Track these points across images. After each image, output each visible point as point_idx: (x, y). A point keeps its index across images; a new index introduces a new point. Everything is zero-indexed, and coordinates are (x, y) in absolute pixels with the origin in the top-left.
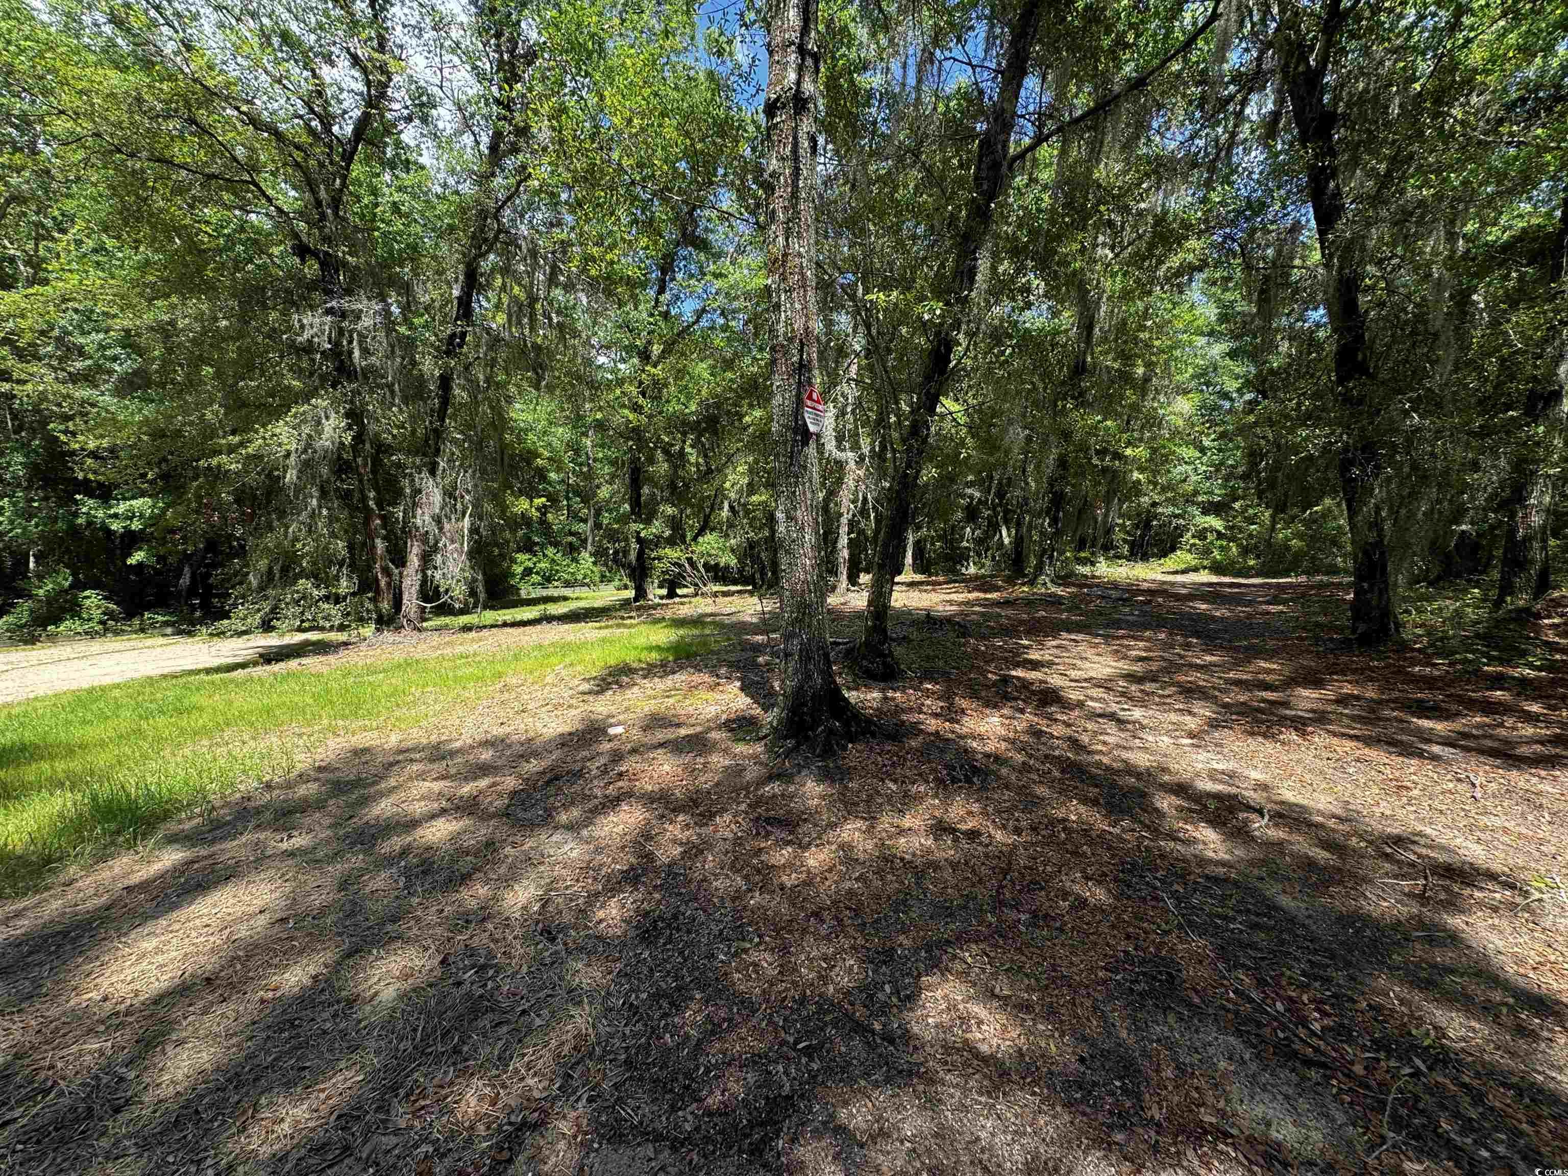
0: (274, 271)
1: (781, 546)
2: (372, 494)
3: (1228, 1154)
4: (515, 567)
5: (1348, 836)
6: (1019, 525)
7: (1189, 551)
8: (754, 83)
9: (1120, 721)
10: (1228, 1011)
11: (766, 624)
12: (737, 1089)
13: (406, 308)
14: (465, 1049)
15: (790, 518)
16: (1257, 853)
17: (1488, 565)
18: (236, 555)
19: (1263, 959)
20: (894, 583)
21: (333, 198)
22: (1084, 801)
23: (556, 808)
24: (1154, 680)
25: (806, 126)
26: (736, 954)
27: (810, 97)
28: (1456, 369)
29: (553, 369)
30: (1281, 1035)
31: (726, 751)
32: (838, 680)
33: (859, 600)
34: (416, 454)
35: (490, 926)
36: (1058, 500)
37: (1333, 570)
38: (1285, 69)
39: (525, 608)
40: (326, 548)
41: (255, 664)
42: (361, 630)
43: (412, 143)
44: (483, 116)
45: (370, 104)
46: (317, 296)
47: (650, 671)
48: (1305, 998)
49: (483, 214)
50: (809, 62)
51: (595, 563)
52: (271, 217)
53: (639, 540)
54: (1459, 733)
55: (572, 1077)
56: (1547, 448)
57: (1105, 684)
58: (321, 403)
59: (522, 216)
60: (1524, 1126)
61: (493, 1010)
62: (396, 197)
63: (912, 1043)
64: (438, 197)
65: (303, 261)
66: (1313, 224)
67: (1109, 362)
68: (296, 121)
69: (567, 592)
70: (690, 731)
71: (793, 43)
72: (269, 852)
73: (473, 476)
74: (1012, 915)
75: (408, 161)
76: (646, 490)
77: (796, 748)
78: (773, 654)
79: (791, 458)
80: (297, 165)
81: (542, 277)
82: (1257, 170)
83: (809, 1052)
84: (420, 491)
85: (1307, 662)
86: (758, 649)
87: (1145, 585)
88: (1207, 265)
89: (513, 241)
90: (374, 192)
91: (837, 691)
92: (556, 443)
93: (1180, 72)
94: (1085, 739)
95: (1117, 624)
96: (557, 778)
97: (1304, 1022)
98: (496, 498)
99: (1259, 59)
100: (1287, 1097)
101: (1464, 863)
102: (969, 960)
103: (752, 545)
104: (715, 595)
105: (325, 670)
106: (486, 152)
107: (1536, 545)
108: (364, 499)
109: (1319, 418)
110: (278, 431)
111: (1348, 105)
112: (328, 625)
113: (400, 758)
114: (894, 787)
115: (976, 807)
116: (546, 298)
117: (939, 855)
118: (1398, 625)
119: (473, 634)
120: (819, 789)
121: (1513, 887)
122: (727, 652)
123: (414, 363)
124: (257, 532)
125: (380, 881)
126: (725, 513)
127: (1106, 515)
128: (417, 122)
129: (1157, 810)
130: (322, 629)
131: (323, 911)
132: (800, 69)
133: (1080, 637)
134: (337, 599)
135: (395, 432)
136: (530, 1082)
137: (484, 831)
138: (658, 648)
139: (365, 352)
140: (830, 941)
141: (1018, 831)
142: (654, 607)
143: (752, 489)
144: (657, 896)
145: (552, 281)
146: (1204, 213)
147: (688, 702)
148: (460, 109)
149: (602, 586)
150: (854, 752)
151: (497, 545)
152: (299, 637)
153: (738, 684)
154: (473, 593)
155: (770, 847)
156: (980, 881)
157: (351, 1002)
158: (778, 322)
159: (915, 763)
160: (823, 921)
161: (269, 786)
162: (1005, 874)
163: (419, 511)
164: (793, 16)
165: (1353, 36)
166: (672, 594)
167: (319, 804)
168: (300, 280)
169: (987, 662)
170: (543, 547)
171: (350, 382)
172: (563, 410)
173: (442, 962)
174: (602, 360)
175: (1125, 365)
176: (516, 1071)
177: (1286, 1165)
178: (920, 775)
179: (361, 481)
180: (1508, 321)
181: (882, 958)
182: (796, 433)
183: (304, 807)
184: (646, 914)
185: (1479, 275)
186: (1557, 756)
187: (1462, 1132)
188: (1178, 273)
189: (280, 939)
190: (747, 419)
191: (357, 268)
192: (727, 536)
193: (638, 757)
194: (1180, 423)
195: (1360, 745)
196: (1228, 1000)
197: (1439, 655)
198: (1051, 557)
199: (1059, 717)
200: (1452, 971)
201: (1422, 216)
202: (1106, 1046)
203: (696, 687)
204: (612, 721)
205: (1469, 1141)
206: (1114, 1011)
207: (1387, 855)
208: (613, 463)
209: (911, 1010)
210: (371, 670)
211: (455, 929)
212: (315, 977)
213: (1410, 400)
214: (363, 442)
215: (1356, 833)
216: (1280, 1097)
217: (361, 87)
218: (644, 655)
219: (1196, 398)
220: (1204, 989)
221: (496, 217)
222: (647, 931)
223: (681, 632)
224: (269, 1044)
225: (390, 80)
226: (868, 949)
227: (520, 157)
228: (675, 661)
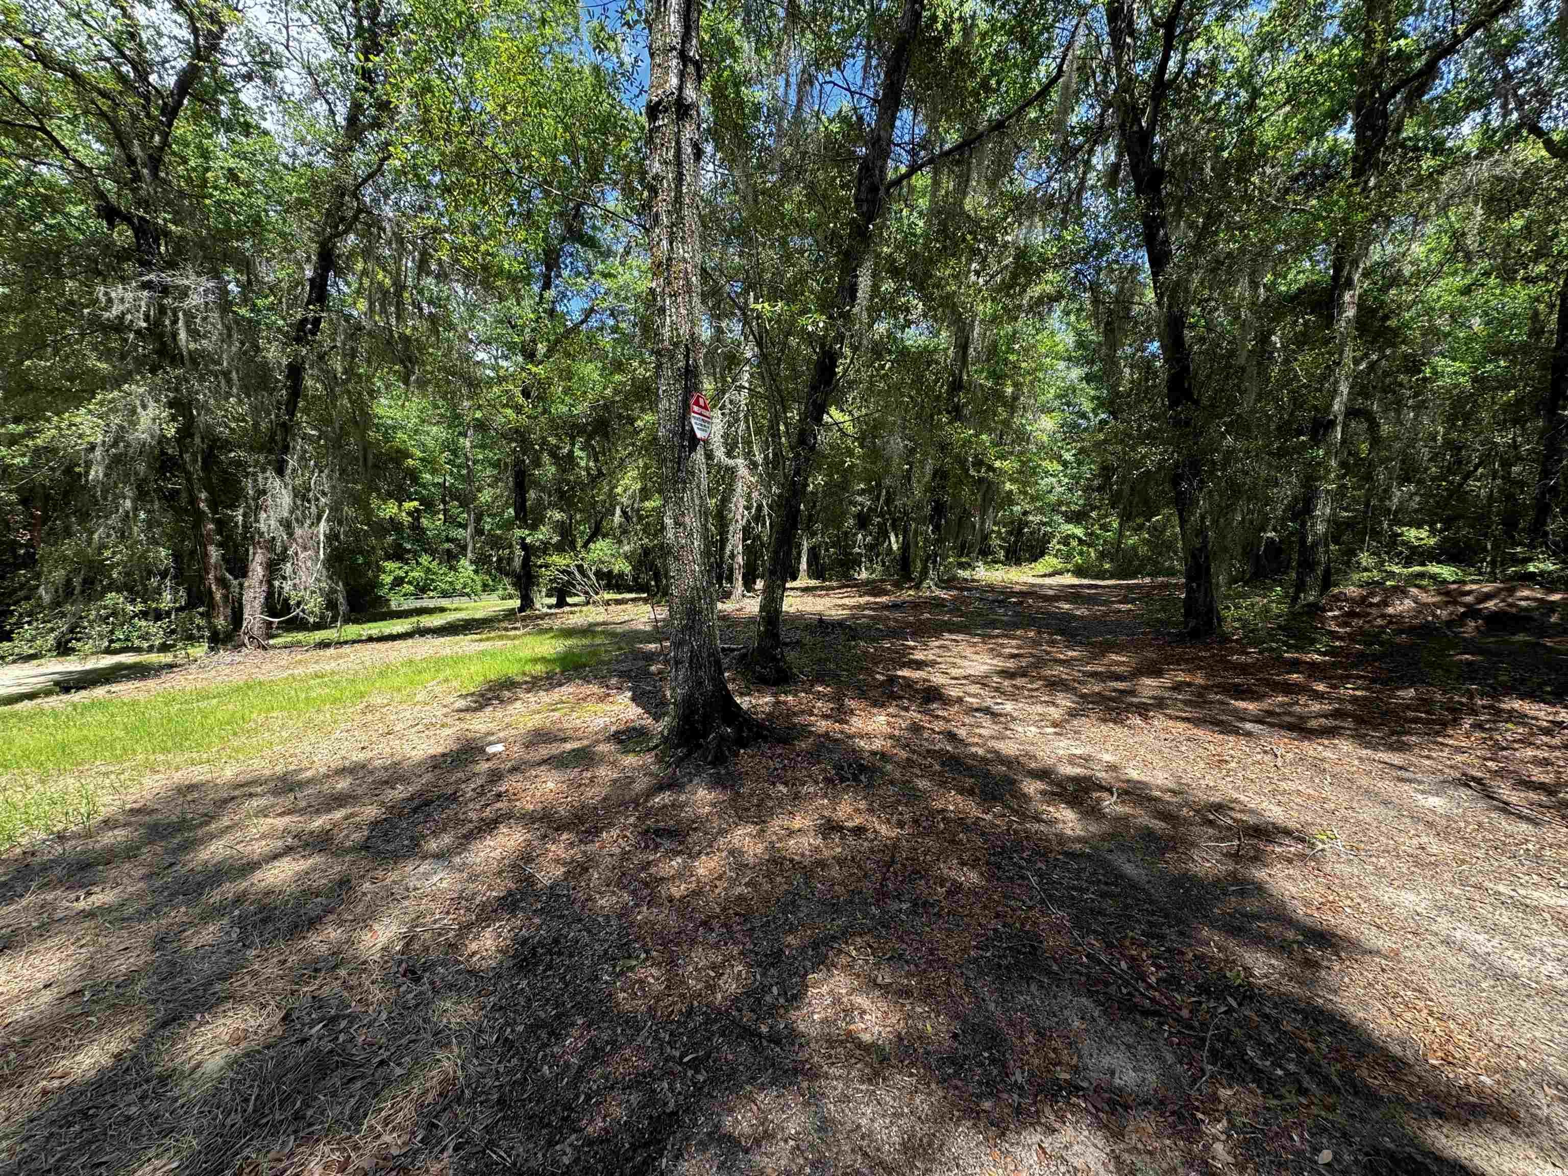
0: (72, 233)
1: (669, 552)
2: (203, 495)
3: (1079, 1105)
4: (383, 576)
5: (1181, 806)
6: (905, 532)
7: (1056, 556)
8: (636, 83)
9: (994, 715)
10: (1081, 974)
11: (657, 634)
12: (619, 1113)
13: (246, 287)
14: (309, 1113)
15: (677, 524)
16: (1105, 827)
17: (1288, 567)
18: (25, 566)
19: (1111, 924)
20: (785, 589)
21: (150, 157)
22: (961, 791)
23: (424, 837)
24: (1024, 675)
25: (689, 132)
26: (622, 973)
27: (692, 104)
28: (1258, 400)
29: (424, 363)
30: (1124, 991)
31: (614, 764)
32: (730, 686)
33: (752, 606)
34: (260, 451)
35: (343, 972)
36: (939, 509)
37: (1171, 572)
38: (1122, 126)
39: (395, 621)
40: (143, 556)
41: (48, 693)
42: (190, 651)
43: (254, 105)
44: (339, 85)
45: (197, 53)
46: (129, 267)
47: (534, 684)
48: (1144, 955)
49: (340, 190)
50: (691, 69)
51: (476, 572)
52: (69, 172)
53: (524, 546)
54: (1267, 712)
55: (436, 1126)
56: (1326, 469)
57: (982, 681)
58: (137, 389)
59: (387, 197)
60: (1309, 1045)
61: (344, 1065)
62: (232, 163)
63: (798, 1041)
64: (285, 166)
65: (111, 225)
66: (1147, 265)
67: (983, 380)
68: (102, 63)
69: (445, 603)
70: (576, 745)
71: (674, 48)
72: (59, 914)
73: (330, 477)
74: (894, 906)
75: (247, 125)
76: (532, 494)
77: (688, 756)
78: (666, 662)
79: (679, 463)
80: (102, 115)
81: (410, 264)
82: (1102, 215)
83: (695, 1065)
84: (264, 492)
85: (1150, 654)
86: (650, 657)
87: (1017, 588)
88: (1063, 297)
89: (377, 222)
90: (205, 154)
91: (728, 698)
92: (430, 443)
93: (1037, 119)
94: (962, 733)
95: (993, 624)
96: (427, 803)
97: (1143, 977)
98: (359, 501)
99: (1102, 115)
100: (1129, 1047)
101: (1268, 823)
102: (854, 953)
103: (646, 551)
104: (607, 603)
105: (142, 697)
106: (344, 123)
107: (1321, 550)
108: (193, 500)
109: (1156, 438)
110: (78, 420)
111: (1173, 164)
112: (146, 645)
113: (237, 793)
114: (785, 790)
115: (863, 805)
116: (415, 287)
117: (826, 853)
118: (1220, 620)
119: (332, 651)
120: (711, 796)
121: (1303, 840)
122: (618, 662)
123: (258, 349)
124: (54, 537)
125: (209, 934)
126: (617, 518)
127: (983, 522)
128: (259, 82)
129: (1024, 795)
130: (138, 650)
131: (131, 978)
132: (682, 75)
133: (960, 637)
134: (158, 616)
135: (233, 425)
136: (387, 1138)
137: (337, 869)
138: (543, 660)
139: (194, 334)
140: (718, 949)
141: (901, 824)
142: (542, 617)
143: (645, 494)
144: (537, 921)
145: (422, 267)
146: (1059, 249)
147: (575, 715)
148: (310, 74)
149: (484, 596)
150: (746, 759)
151: (361, 552)
152: (107, 661)
153: (629, 694)
154: (331, 605)
155: (659, 860)
156: (865, 876)
157: (163, 1080)
158: (663, 326)
159: (805, 764)
160: (712, 930)
161: (61, 837)
162: (889, 865)
163: (263, 515)
164: (674, 21)
165: (1175, 105)
166: (561, 603)
167: (130, 853)
168: (107, 247)
169: (876, 664)
170: (416, 555)
171: (174, 366)
172: (436, 407)
173: (284, 1019)
174: (481, 356)
175: (997, 384)
176: (372, 1128)
177: (1126, 1107)
178: (810, 776)
179: (189, 480)
180: (1296, 360)
181: (771, 960)
182: (682, 438)
183: (109, 857)
184: (524, 942)
185: (1277, 319)
186: (1337, 728)
187: (1264, 1056)
188: (1040, 301)
189: (72, 1016)
190: (639, 423)
191: (181, 238)
192: (620, 542)
193: (519, 776)
194: (1045, 439)
195: (1190, 726)
196: (1081, 964)
197: (1251, 645)
198: (935, 562)
199: (940, 713)
200: (1259, 918)
201: (1230, 267)
202: (976, 1021)
203: (584, 699)
204: (492, 738)
205: (1268, 1063)
206: (984, 985)
207: (1211, 822)
208: (496, 465)
209: (798, 1008)
210: (204, 696)
211: (300, 980)
212: (118, 1057)
213: (1224, 424)
214: (192, 436)
215: (1187, 804)
216: (1123, 1047)
217: (185, 34)
218: (527, 668)
219: (1057, 416)
220: (1062, 957)
221: (355, 195)
222: (525, 959)
223: (569, 642)
224: (53, 1143)
225: (223, 30)
226: (757, 954)
227: (383, 132)
228: (562, 672)
